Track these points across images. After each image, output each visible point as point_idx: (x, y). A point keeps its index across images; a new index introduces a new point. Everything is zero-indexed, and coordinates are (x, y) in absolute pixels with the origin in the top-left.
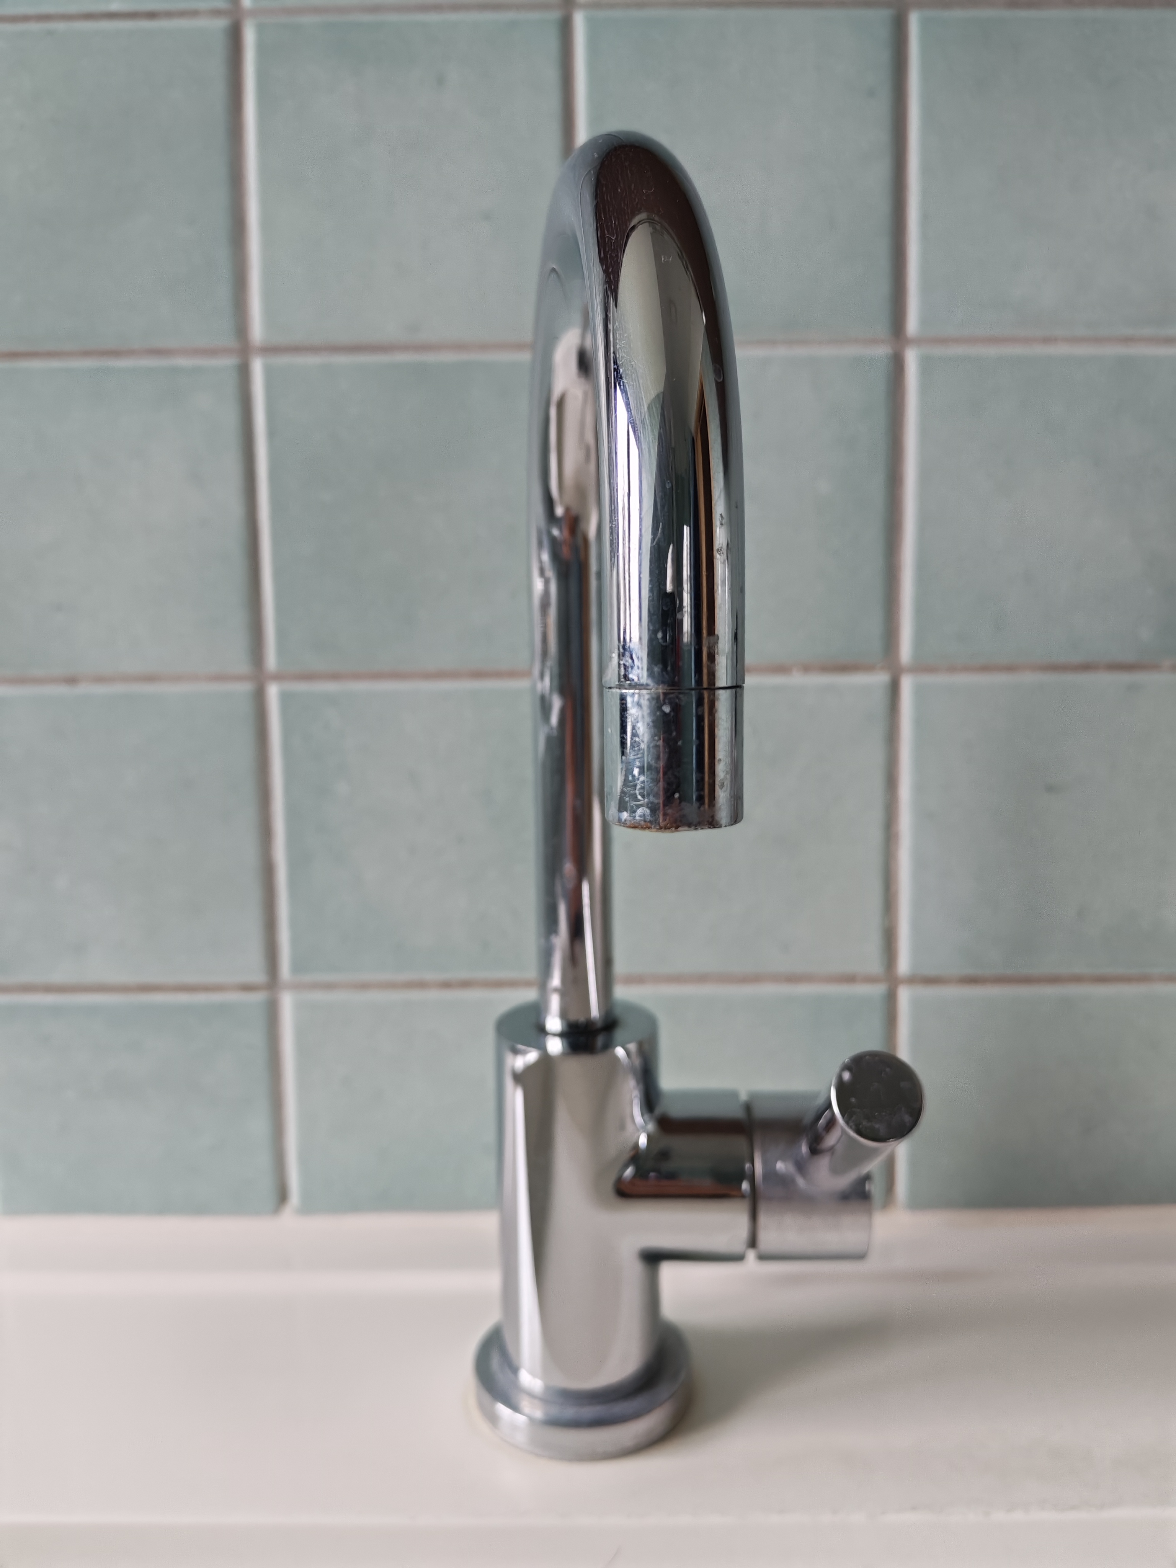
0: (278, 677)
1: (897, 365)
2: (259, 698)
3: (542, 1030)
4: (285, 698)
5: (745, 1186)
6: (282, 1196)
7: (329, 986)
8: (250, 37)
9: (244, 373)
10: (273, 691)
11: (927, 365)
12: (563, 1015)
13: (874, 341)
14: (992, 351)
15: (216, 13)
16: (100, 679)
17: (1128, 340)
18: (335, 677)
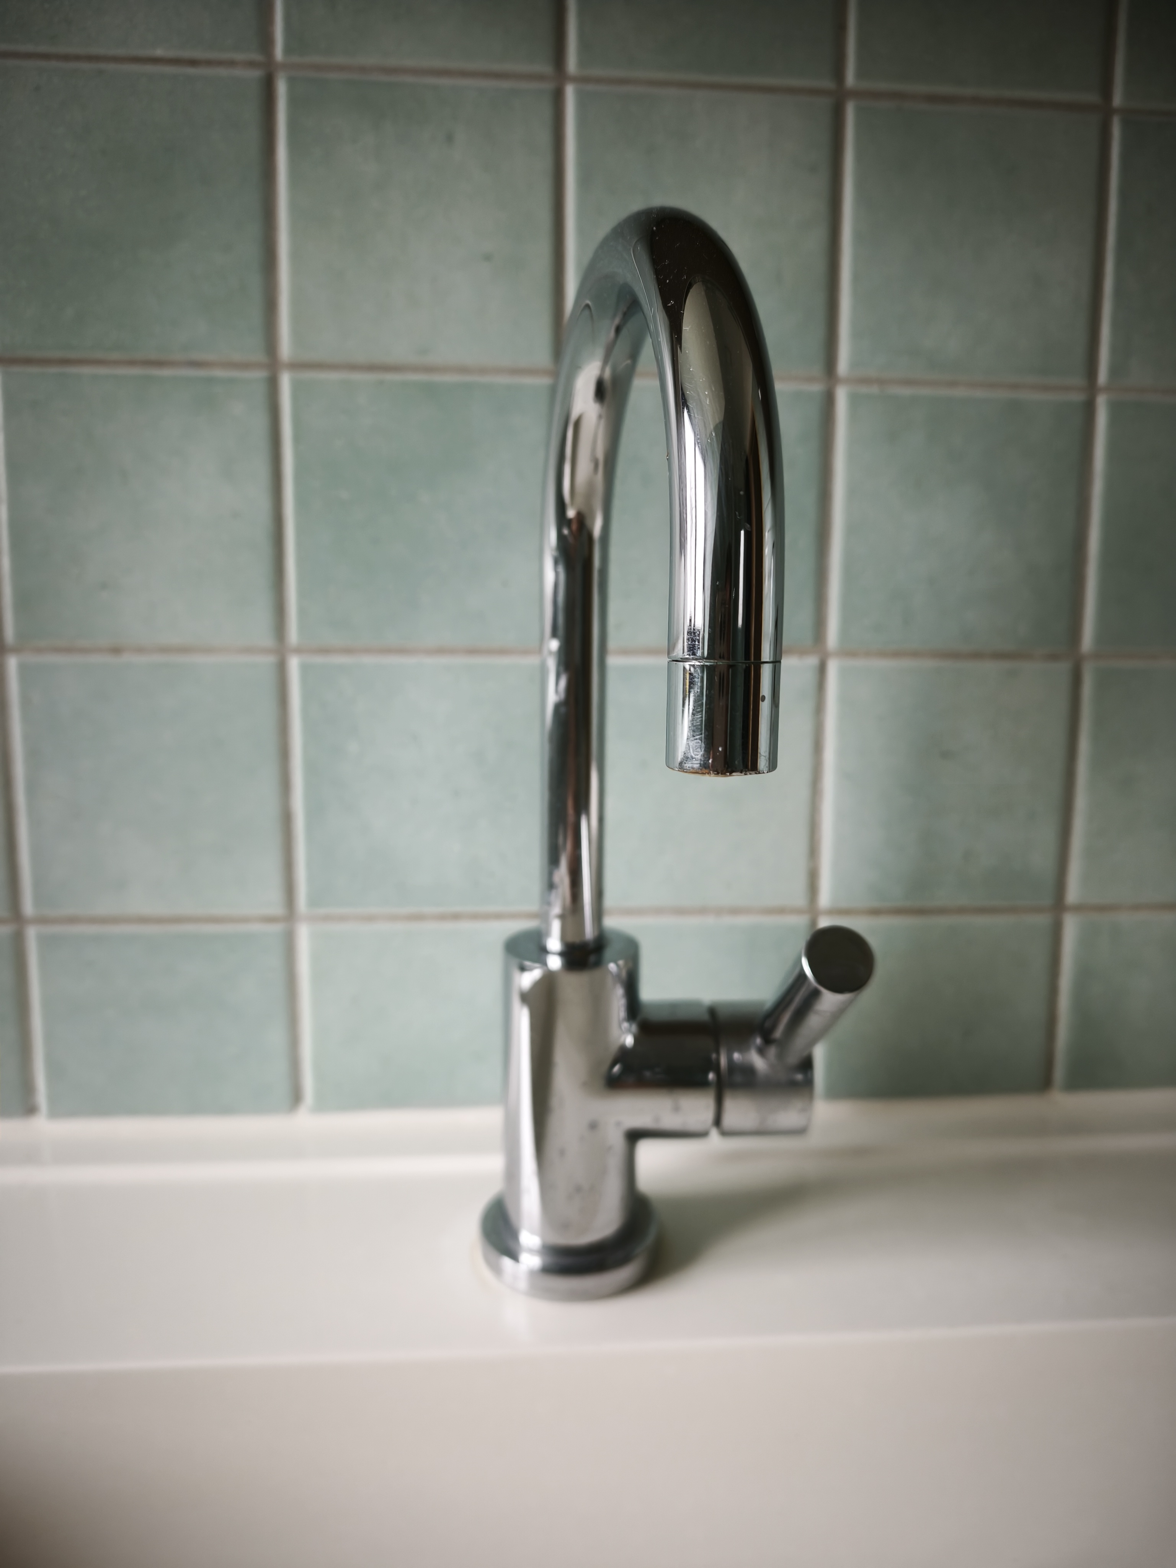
0: (299, 651)
1: (829, 400)
2: (281, 669)
3: (544, 951)
4: (305, 670)
5: (711, 1076)
6: (296, 1098)
7: (342, 918)
8: (282, 88)
9: (273, 385)
10: (294, 664)
11: (855, 400)
12: (562, 937)
13: (810, 380)
14: (906, 392)
15: (251, 64)
16: (140, 650)
17: (1015, 387)
18: (348, 651)
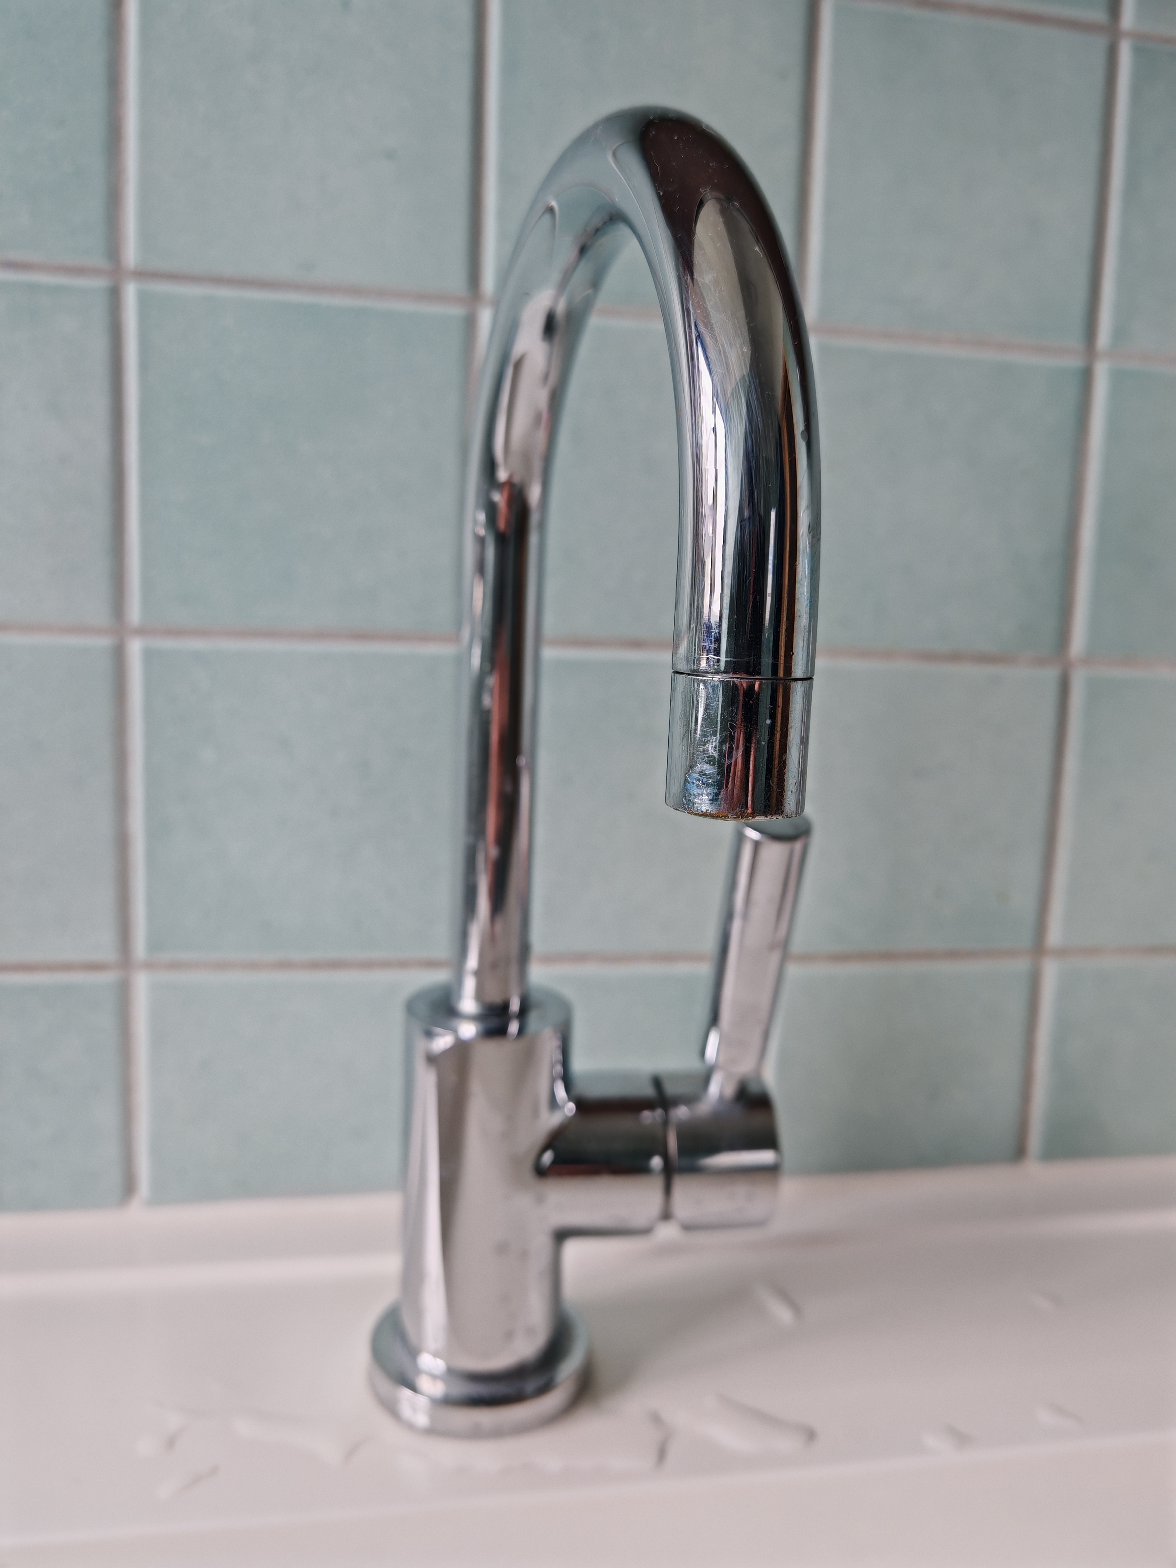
0: (142, 631)
3: (454, 1014)
4: (149, 655)
10: (135, 647)
12: (479, 995)
14: (883, 346)
17: (1005, 346)
18: (202, 633)
